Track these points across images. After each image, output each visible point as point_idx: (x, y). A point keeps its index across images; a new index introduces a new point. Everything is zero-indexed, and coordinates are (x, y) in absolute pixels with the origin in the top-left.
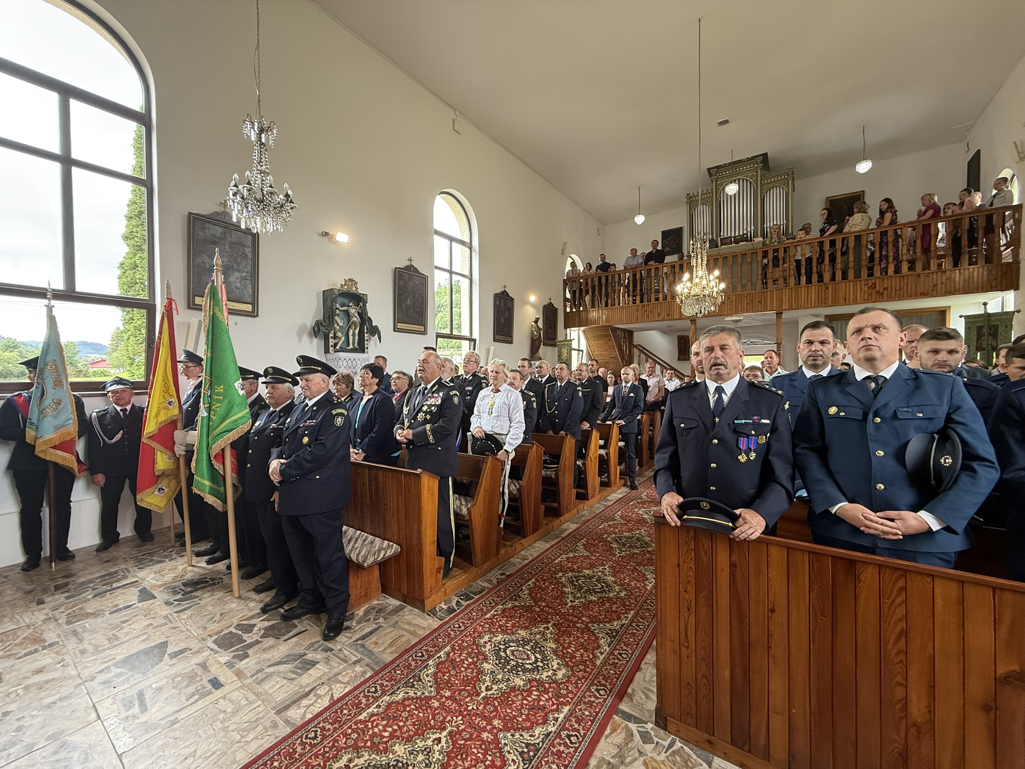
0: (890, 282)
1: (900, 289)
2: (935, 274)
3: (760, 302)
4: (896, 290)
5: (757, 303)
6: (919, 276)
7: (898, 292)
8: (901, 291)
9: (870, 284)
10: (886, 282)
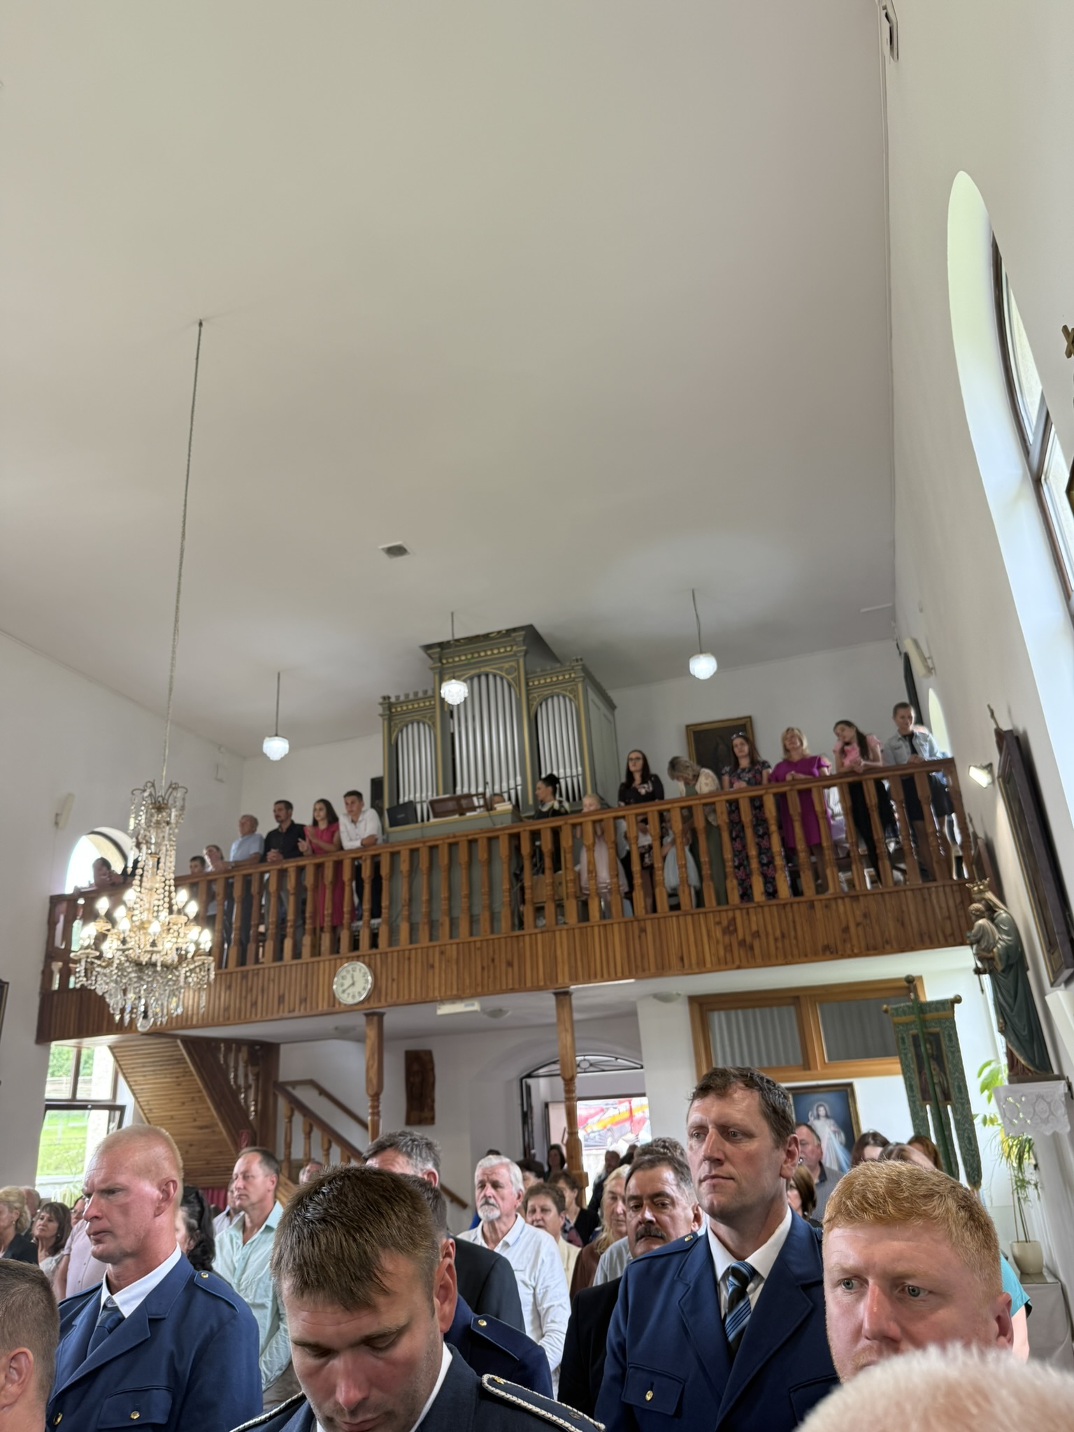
0: (760, 916)
1: (783, 936)
2: (840, 902)
3: (510, 964)
4: (776, 940)
5: (504, 966)
6: (811, 905)
7: (780, 944)
8: (787, 941)
9: (725, 923)
10: (753, 918)
